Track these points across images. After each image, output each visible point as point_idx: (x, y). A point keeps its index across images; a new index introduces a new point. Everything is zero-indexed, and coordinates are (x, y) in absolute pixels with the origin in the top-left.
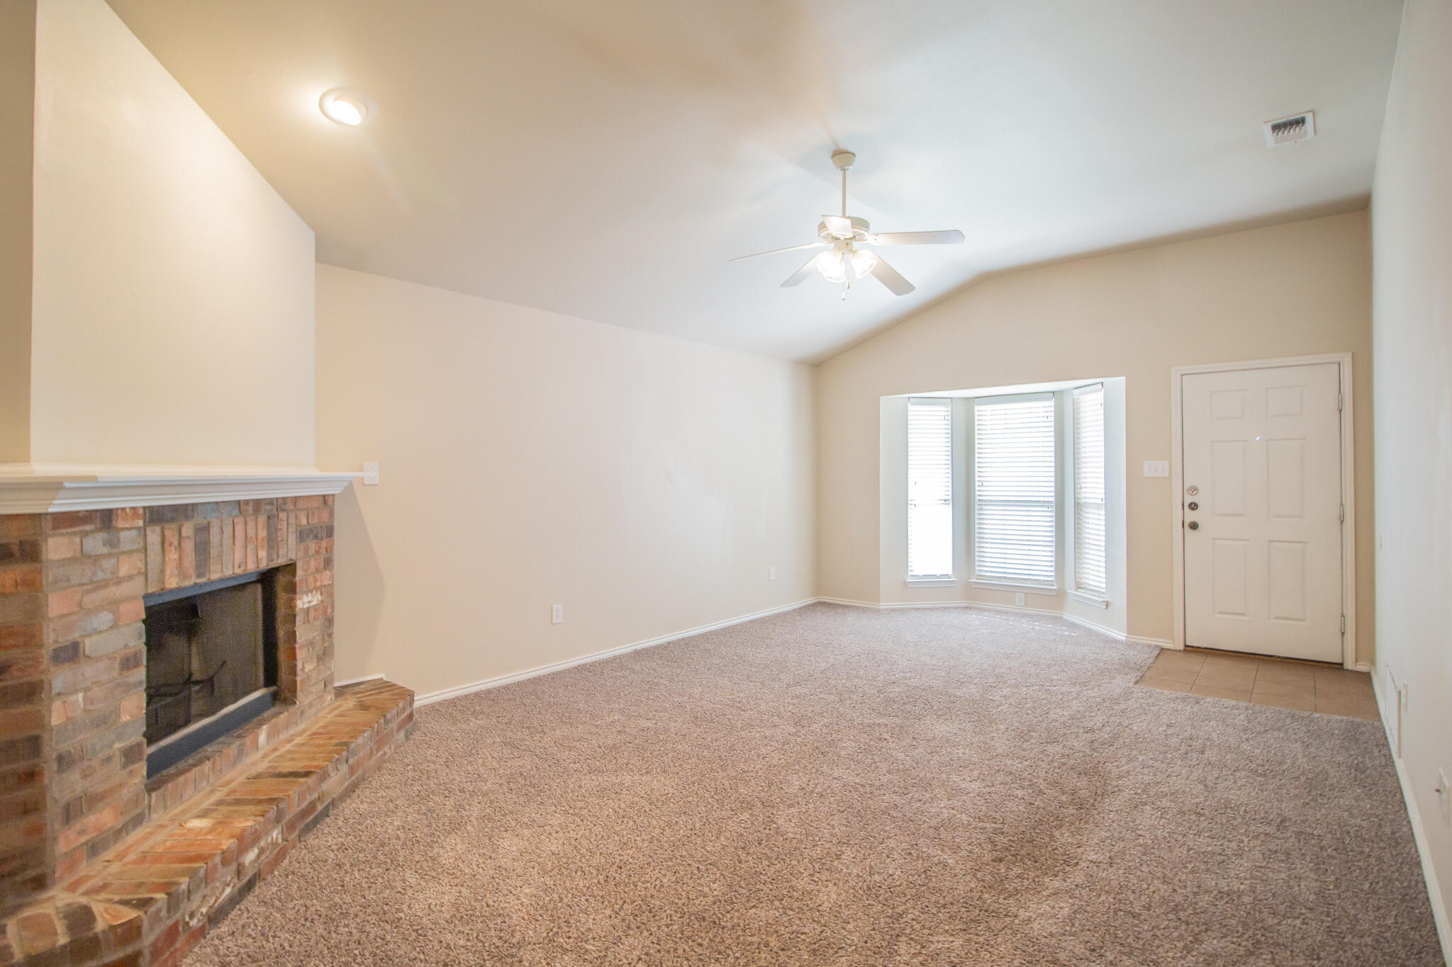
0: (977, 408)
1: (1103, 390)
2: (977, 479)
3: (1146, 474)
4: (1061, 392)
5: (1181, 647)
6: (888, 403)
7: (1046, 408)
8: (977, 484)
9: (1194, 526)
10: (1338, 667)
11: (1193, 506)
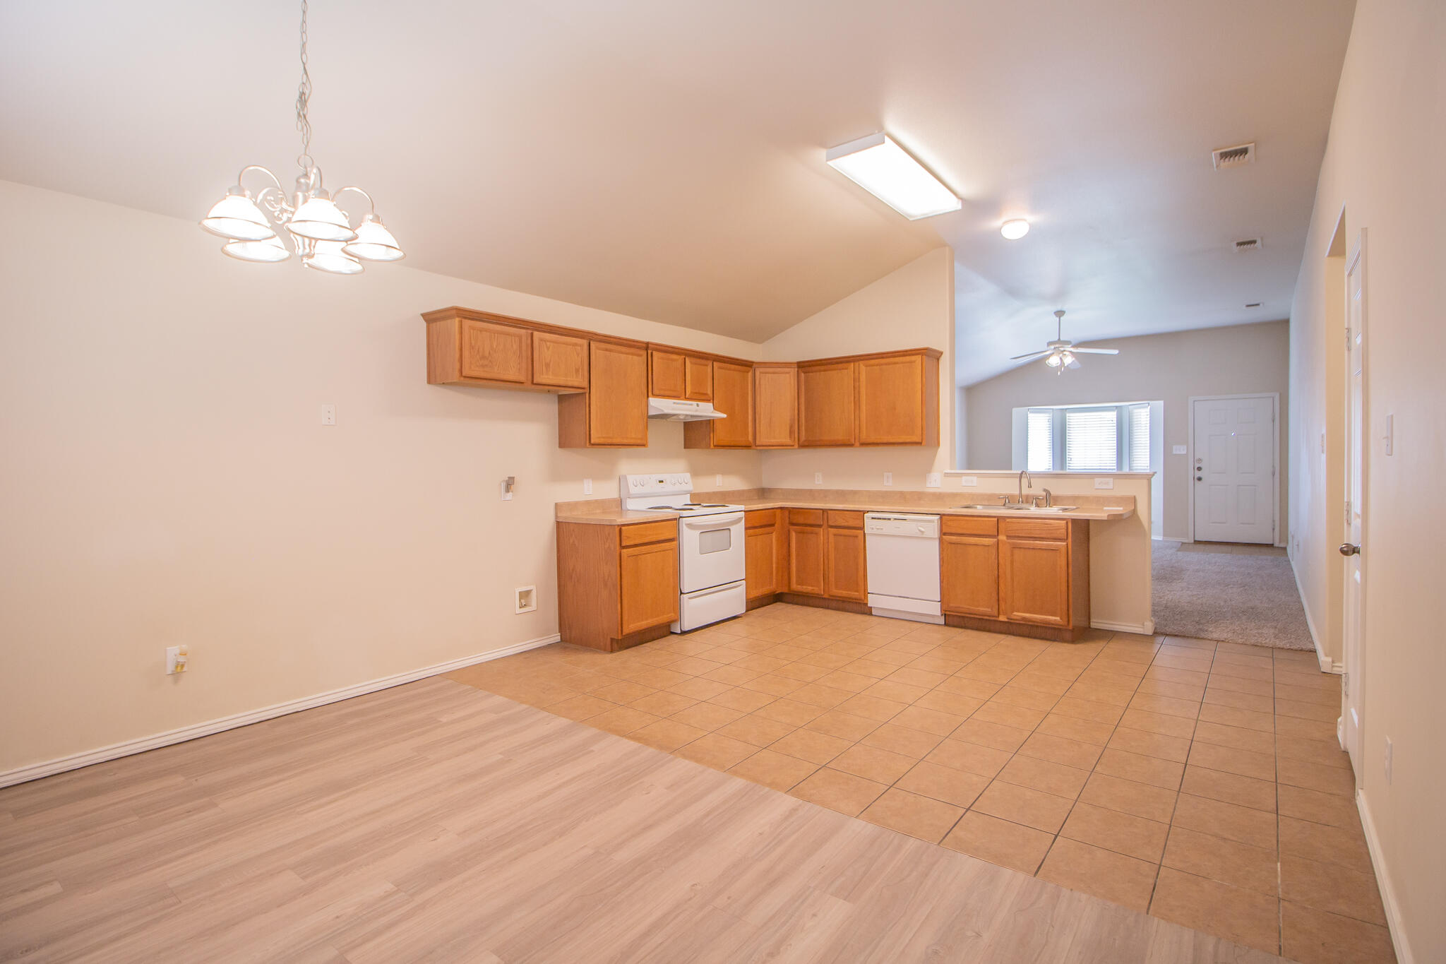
0: (1067, 415)
1: (1149, 407)
2: (1067, 456)
3: (1174, 453)
4: (1121, 407)
5: (1193, 541)
6: (1016, 412)
7: (1113, 415)
8: (1067, 459)
9: (1200, 479)
10: (1272, 545)
11: (1199, 469)
